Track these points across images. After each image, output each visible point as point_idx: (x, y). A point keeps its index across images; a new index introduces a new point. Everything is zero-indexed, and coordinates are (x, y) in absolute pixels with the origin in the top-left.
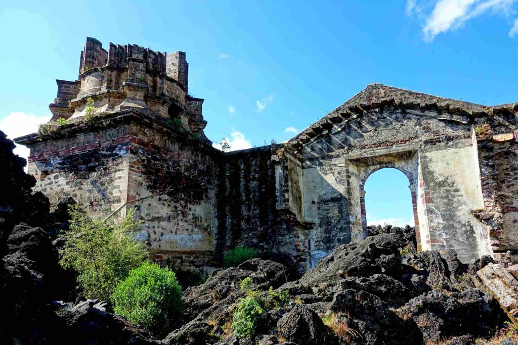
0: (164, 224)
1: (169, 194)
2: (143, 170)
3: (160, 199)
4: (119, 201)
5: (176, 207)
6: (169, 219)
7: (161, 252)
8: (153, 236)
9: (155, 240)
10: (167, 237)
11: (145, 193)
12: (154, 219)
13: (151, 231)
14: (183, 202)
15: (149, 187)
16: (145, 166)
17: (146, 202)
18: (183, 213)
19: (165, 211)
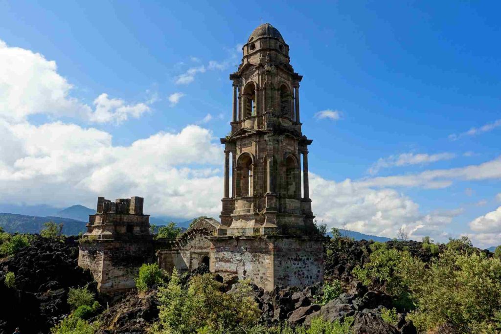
0: (121, 278)
1: (123, 266)
2: (110, 259)
3: (118, 269)
4: (100, 272)
5: (127, 270)
6: (123, 276)
7: (118, 289)
8: (114, 284)
9: (116, 285)
10: (122, 283)
11: (111, 268)
12: (115, 277)
13: (114, 282)
14: (131, 267)
15: (113, 265)
16: (111, 257)
17: (111, 271)
18: (131, 273)
19: (121, 273)
